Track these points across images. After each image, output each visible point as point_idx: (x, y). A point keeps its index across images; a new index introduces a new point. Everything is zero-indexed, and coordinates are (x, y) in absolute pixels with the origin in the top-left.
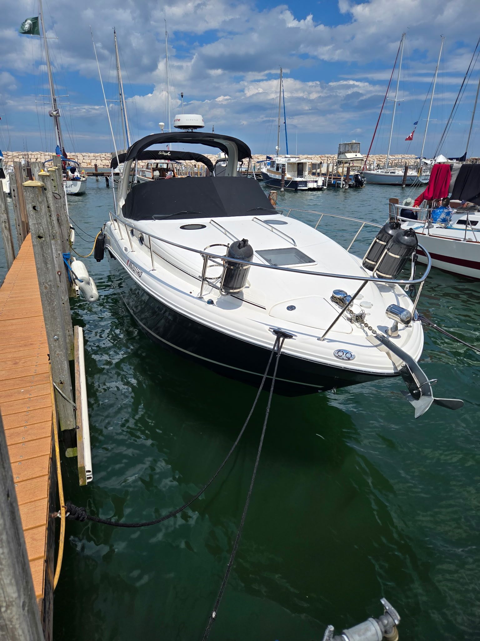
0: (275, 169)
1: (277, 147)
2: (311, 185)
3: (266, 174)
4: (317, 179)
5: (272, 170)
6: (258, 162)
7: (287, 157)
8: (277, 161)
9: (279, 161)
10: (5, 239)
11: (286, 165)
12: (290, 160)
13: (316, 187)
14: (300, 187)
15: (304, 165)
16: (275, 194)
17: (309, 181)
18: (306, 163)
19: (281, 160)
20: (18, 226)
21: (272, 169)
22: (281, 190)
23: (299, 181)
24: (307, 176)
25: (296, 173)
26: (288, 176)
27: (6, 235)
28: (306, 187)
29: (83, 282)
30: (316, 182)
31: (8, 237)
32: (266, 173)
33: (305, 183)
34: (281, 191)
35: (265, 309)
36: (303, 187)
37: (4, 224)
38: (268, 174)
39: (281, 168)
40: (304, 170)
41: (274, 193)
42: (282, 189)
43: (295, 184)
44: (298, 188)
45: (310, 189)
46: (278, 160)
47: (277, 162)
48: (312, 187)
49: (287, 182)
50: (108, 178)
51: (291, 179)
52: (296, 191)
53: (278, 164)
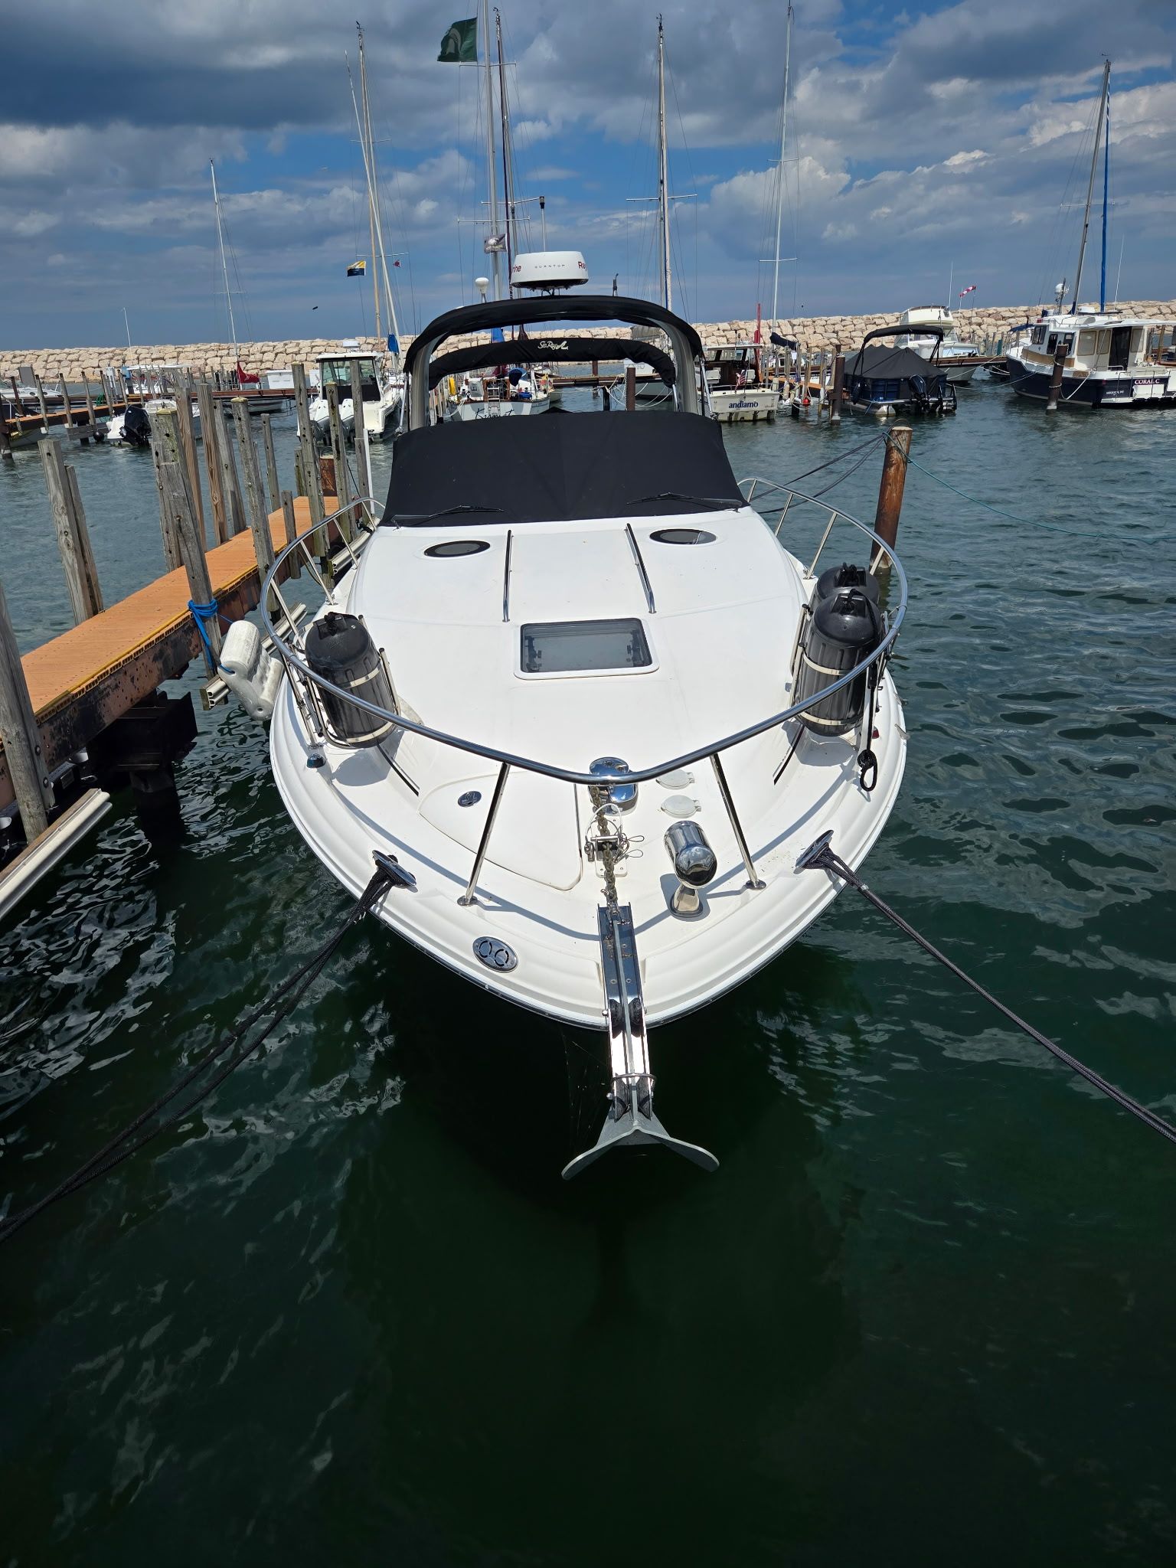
0: (1043, 349)
1: (1059, 286)
2: (1143, 392)
3: (1019, 363)
4: (1167, 375)
5: (1037, 351)
6: (1013, 330)
7: (1084, 314)
8: (1052, 325)
9: (1058, 325)
10: (69, 570)
11: (1077, 335)
12: (1093, 320)
13: (1160, 397)
14: (1111, 396)
15: (1134, 335)
16: (905, 436)
17: (1141, 380)
18: (1140, 329)
19: (1063, 323)
20: (165, 534)
21: (1035, 349)
22: (1049, 408)
23: (1106, 381)
24: (1140, 364)
25: (1107, 356)
26: (1079, 365)
27: (70, 561)
28: (1132, 396)
29: (234, 672)
30: (1164, 381)
31: (73, 564)
32: (1019, 359)
33: (1127, 386)
34: (1049, 412)
35: (417, 793)
36: (1120, 396)
37: (64, 537)
38: (1024, 362)
39: (1058, 348)
40: (1133, 347)
41: (900, 432)
42: (1053, 406)
43: (1095, 389)
44: (1104, 401)
45: (1140, 405)
46: (1055, 321)
47: (1052, 329)
48: (1147, 397)
49: (1070, 384)
50: (608, 391)
51: (1084, 373)
52: (1098, 406)
53: (1056, 334)
